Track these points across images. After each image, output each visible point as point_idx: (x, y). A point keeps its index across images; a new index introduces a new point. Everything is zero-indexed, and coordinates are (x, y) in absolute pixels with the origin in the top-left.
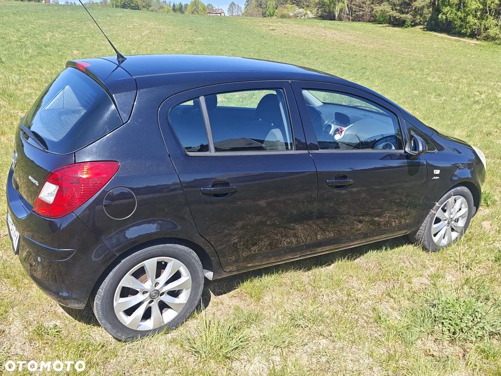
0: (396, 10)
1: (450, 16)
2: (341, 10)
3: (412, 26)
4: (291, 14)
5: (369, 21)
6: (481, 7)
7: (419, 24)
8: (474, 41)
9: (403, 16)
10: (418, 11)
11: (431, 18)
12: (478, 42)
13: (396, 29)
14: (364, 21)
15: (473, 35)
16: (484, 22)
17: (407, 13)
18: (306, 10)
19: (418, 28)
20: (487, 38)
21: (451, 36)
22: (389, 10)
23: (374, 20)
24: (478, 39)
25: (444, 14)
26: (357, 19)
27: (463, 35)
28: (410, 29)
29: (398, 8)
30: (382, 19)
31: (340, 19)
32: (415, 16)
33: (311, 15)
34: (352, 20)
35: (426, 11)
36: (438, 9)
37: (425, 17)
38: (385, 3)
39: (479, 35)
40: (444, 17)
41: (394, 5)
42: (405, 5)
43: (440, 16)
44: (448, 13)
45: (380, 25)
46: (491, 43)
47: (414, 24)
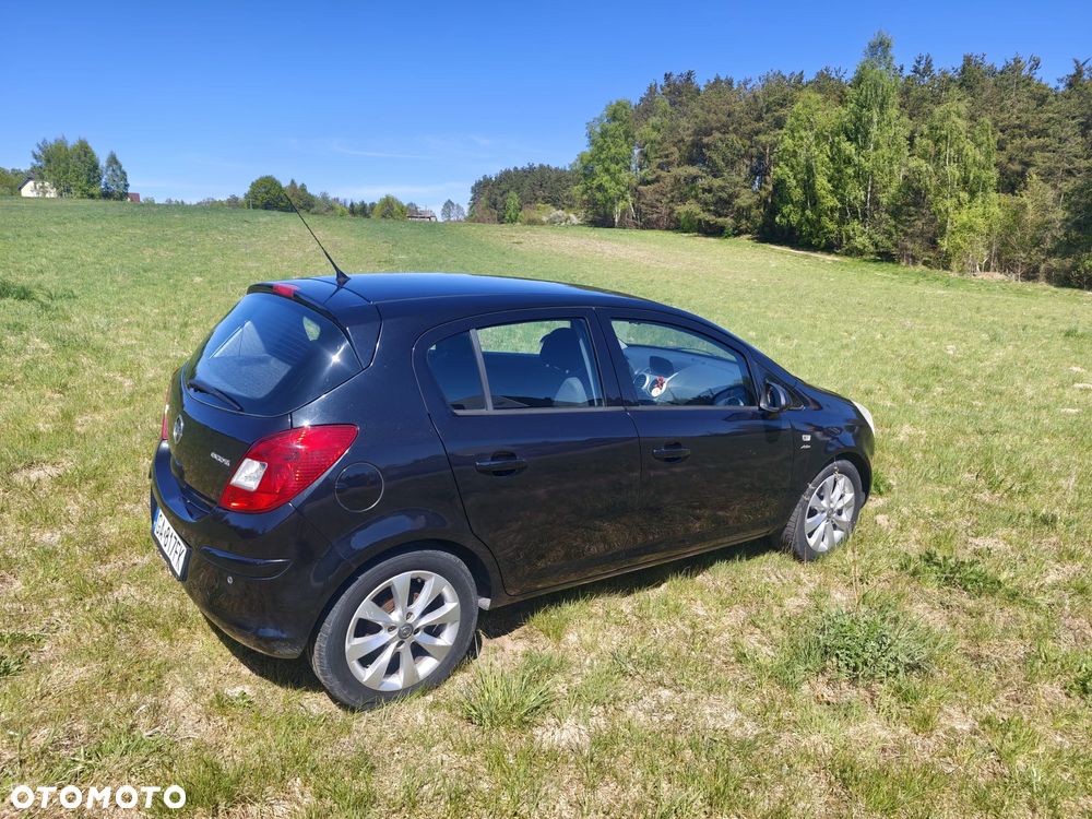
0: (709, 211)
1: (794, 219)
2: (624, 212)
3: (736, 235)
4: (545, 219)
5: (668, 229)
6: (839, 206)
7: (746, 232)
8: (830, 258)
9: (720, 220)
10: (741, 213)
11: (764, 224)
12: (837, 259)
13: (711, 240)
14: (660, 229)
15: (829, 248)
16: (845, 227)
17: (726, 216)
18: (567, 212)
19: (744, 238)
20: (850, 253)
21: (798, 249)
22: (698, 211)
23: (677, 226)
24: (837, 254)
25: (783, 216)
26: (648, 225)
27: (815, 248)
28: (731, 240)
29: (712, 208)
30: (687, 225)
31: (622, 226)
32: (737, 219)
33: (575, 220)
34: (642, 228)
35: (754, 212)
36: (773, 210)
37: (753, 222)
38: (691, 201)
39: (839, 247)
40: (784, 221)
41: (706, 204)
42: (723, 204)
43: (777, 219)
44: (791, 215)
45: (686, 235)
46: (857, 260)
47: (738, 233)
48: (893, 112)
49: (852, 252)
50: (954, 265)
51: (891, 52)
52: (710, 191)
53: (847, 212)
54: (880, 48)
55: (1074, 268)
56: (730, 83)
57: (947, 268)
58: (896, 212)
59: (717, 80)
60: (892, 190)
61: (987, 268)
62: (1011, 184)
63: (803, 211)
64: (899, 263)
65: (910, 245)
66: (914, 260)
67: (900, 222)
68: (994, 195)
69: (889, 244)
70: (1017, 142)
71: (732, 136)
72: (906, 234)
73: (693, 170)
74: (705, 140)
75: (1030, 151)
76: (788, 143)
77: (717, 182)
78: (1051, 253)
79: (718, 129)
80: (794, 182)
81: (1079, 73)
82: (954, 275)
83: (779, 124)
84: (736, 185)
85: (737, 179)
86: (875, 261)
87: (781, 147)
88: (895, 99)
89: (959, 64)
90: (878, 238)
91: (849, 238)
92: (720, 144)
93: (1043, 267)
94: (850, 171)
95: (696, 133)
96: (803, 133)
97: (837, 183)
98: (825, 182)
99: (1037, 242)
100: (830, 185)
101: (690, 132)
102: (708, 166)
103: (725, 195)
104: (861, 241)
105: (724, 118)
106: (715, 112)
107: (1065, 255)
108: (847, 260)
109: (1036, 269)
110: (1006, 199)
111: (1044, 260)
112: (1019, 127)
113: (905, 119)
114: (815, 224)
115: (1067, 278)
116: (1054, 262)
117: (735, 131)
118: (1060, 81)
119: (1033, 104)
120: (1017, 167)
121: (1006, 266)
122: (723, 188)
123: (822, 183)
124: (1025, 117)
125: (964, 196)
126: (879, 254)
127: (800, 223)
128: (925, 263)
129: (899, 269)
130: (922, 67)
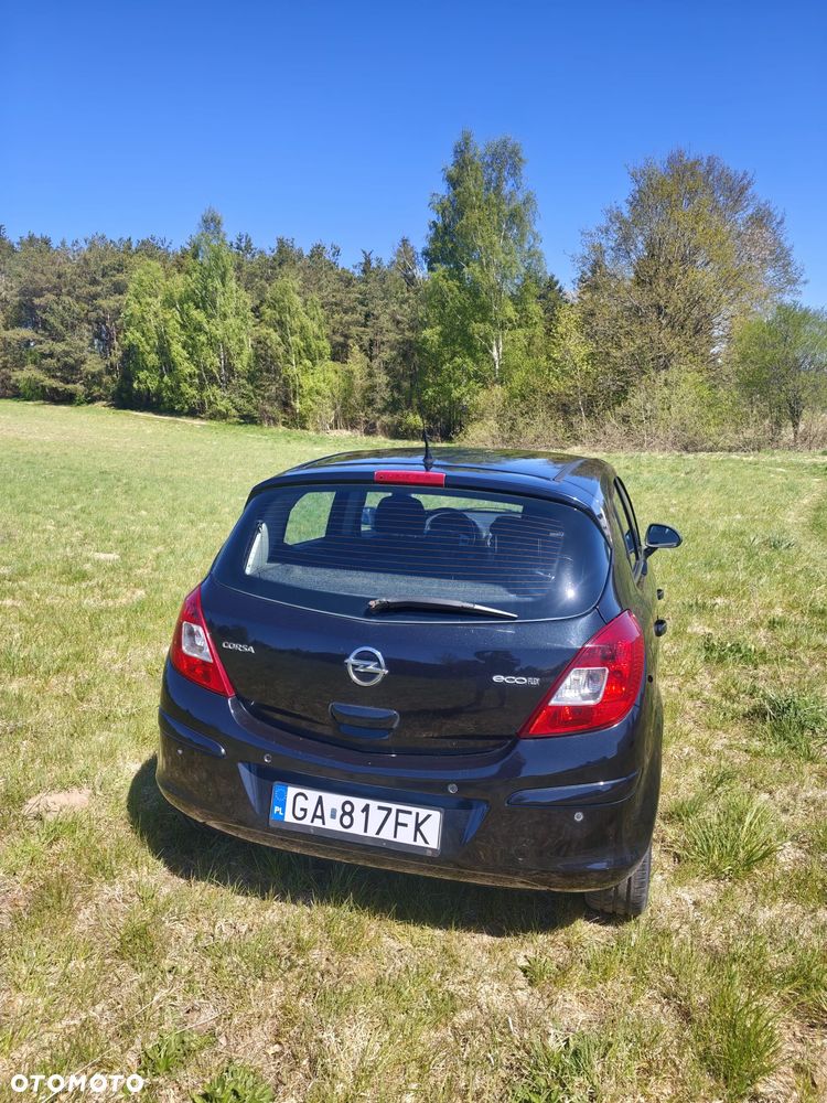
0: (54, 377)
1: (153, 385)
3: (89, 402)
6: (197, 372)
7: (99, 398)
8: (197, 422)
9: (70, 386)
10: (95, 379)
11: (120, 389)
12: (204, 423)
13: (64, 408)
15: (193, 413)
16: (206, 392)
17: (74, 382)
19: (99, 405)
20: (213, 417)
21: (161, 415)
22: (42, 377)
23: (16, 393)
24: (202, 418)
25: (140, 382)
27: (179, 414)
28: (85, 407)
29: (59, 374)
30: (30, 392)
32: (88, 385)
35: (106, 378)
36: (128, 377)
37: (107, 389)
38: (30, 366)
39: (204, 412)
40: (142, 386)
41: (48, 370)
42: (70, 370)
43: (135, 385)
44: (147, 381)
45: (31, 403)
46: (223, 423)
47: (91, 399)
48: (233, 284)
49: (215, 416)
50: (308, 425)
51: (224, 229)
52: (51, 355)
53: (207, 378)
54: (211, 223)
55: (400, 423)
56: (47, 242)
57: (304, 428)
58: (251, 378)
59: (32, 239)
60: (245, 357)
61: (335, 426)
62: (339, 353)
63: (162, 376)
64: (261, 424)
65: (268, 408)
66: (275, 421)
67: (257, 387)
68: (330, 363)
69: (250, 407)
70: (336, 316)
71: (67, 299)
72: (263, 398)
73: (27, 333)
74: (37, 301)
75: (349, 324)
76: (135, 308)
77: (59, 347)
78: (382, 411)
79: (49, 290)
80: (148, 348)
81: (368, 262)
82: (312, 433)
83: (119, 289)
84: (82, 350)
85: (81, 344)
86: (240, 424)
87: (128, 312)
88: (231, 272)
89: (275, 245)
90: (239, 401)
91: (210, 403)
92: (55, 306)
93: (378, 424)
94: (203, 338)
95: (22, 293)
96: (149, 300)
97: (192, 348)
98: (180, 349)
99: (371, 403)
100: (185, 352)
101: (14, 292)
102: (45, 329)
103: (71, 361)
104: (222, 405)
105: (55, 280)
106: (42, 272)
107: (393, 412)
108: (214, 423)
109: (374, 426)
110: (338, 365)
111: (379, 418)
112: (336, 304)
113: (242, 292)
114: (175, 389)
115: (397, 431)
116: (386, 418)
117: (69, 293)
118: (355, 267)
119: (341, 285)
120: (341, 339)
121: (351, 424)
122: (67, 354)
123: (177, 350)
124: (339, 296)
125: (307, 363)
126: (242, 417)
127: (159, 390)
128: (284, 424)
129: (265, 431)
130: (243, 245)
